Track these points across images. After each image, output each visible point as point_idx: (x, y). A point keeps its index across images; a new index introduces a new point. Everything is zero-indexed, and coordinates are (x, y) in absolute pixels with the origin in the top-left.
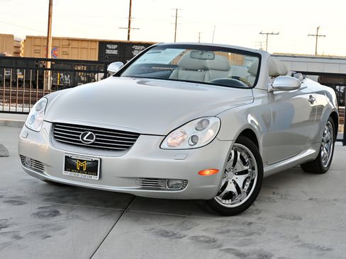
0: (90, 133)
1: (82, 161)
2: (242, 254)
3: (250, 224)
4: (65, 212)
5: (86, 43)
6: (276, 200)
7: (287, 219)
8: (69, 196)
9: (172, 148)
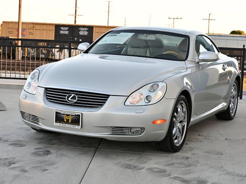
0: (73, 95)
1: (68, 115)
2: (186, 180)
3: (187, 158)
4: (54, 152)
5: (45, 26)
6: (202, 140)
7: (213, 154)
8: (55, 139)
9: (132, 105)
